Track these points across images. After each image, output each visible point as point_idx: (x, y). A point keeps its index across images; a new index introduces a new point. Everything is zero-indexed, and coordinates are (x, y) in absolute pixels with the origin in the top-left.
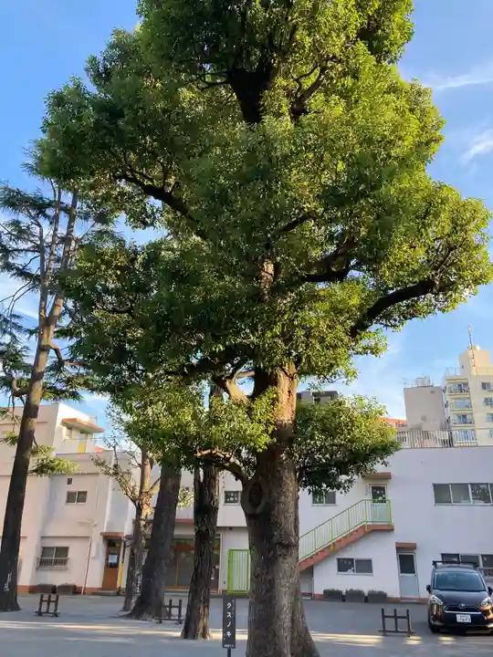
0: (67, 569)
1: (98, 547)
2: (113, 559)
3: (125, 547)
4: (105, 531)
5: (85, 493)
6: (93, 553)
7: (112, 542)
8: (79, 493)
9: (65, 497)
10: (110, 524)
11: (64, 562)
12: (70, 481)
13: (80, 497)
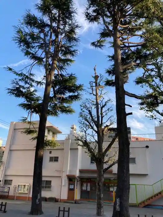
0: (51, 190)
1: (65, 181)
2: (72, 187)
3: (77, 182)
4: (68, 174)
5: (58, 158)
6: (63, 184)
7: (71, 179)
8: (55, 157)
9: (49, 159)
10: (70, 171)
11: (50, 187)
12: (50, 153)
13: (56, 159)
